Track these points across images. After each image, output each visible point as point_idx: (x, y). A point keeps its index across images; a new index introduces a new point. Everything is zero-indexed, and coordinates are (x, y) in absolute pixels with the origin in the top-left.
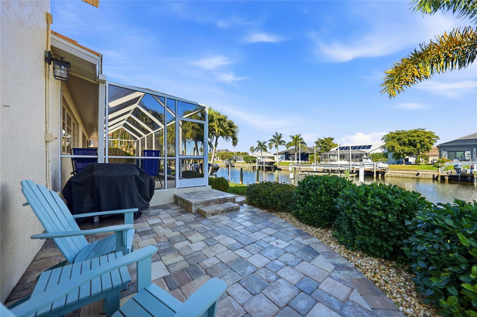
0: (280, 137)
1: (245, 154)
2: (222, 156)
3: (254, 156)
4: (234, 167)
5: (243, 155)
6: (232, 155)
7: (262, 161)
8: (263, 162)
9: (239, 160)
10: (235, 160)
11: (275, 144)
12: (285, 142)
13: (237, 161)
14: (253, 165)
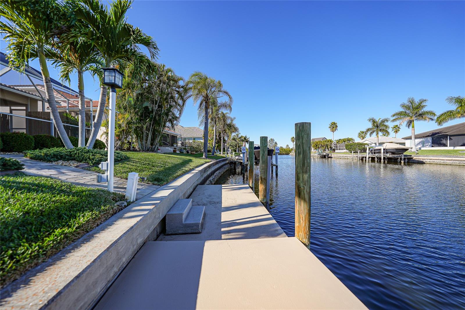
0: (420, 106)
1: (349, 140)
2: (316, 146)
3: (364, 143)
4: (331, 158)
5: (345, 142)
6: (329, 143)
9: (340, 149)
10: (334, 150)
11: (407, 119)
13: (336, 151)
14: (360, 155)
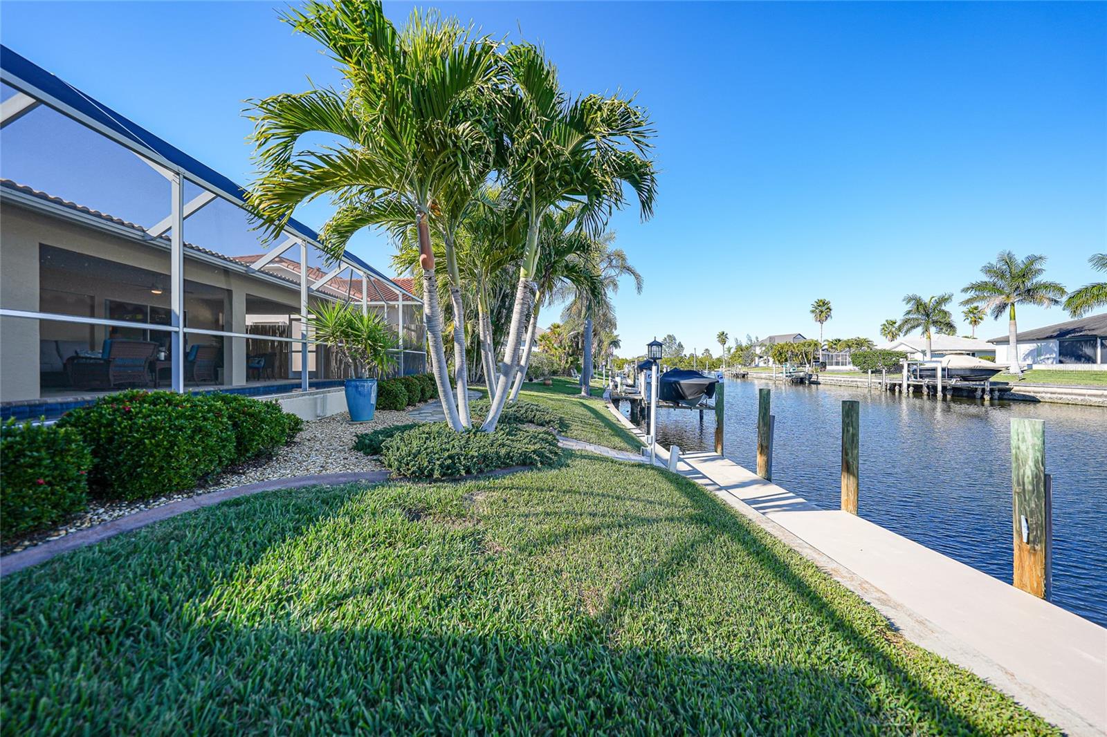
0: (1027, 272)
1: (859, 343)
2: (781, 354)
3: (896, 350)
4: (817, 383)
5: (849, 347)
6: (811, 349)
7: (928, 366)
8: (934, 370)
9: (837, 364)
10: (824, 365)
11: (998, 300)
12: (1061, 291)
13: (828, 368)
14: (888, 379)
